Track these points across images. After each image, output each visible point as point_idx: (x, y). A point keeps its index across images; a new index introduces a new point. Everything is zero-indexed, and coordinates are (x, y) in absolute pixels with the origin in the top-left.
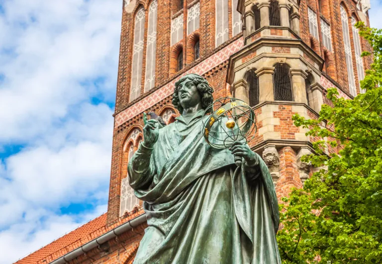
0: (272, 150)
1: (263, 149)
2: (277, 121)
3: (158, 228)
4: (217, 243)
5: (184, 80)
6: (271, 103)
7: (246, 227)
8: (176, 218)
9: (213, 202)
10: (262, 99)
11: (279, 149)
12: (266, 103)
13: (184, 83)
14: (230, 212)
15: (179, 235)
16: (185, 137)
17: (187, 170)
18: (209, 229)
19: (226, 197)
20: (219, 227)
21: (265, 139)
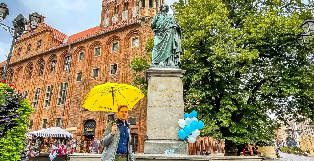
0: (148, 19)
1: (145, 18)
2: (149, 12)
3: (159, 38)
4: (170, 43)
5: (164, 5)
6: (148, 7)
7: (176, 40)
8: (163, 36)
9: (170, 34)
10: (146, 6)
11: (149, 18)
12: (147, 7)
13: (164, 6)
14: (173, 36)
15: (163, 40)
16: (164, 19)
17: (165, 26)
18: (169, 39)
19: (172, 33)
20: (171, 39)
21: (146, 16)
